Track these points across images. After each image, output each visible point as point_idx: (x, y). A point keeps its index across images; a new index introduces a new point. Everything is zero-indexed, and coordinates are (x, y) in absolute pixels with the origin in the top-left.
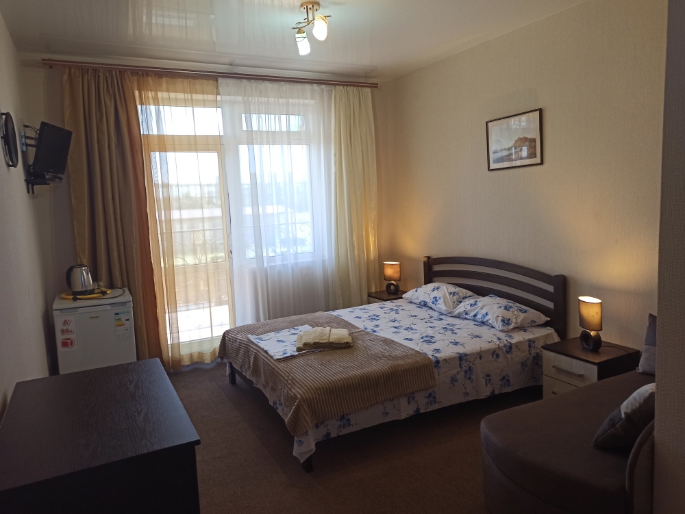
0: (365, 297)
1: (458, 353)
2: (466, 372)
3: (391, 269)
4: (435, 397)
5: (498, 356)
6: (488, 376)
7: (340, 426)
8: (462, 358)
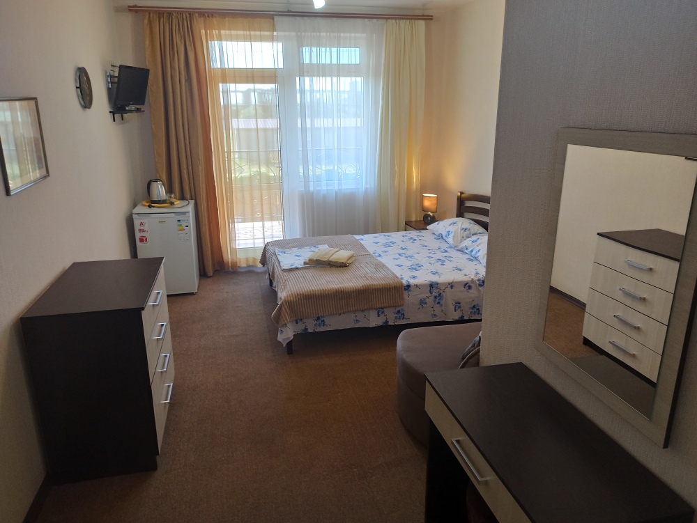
0: (403, 224)
1: (430, 281)
2: (436, 297)
3: (430, 200)
4: (403, 314)
5: (470, 287)
6: (459, 303)
7: (316, 325)
8: (432, 286)
